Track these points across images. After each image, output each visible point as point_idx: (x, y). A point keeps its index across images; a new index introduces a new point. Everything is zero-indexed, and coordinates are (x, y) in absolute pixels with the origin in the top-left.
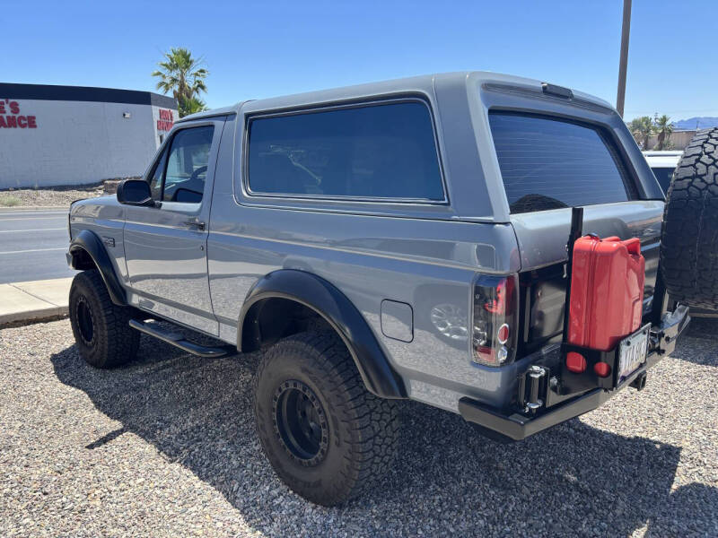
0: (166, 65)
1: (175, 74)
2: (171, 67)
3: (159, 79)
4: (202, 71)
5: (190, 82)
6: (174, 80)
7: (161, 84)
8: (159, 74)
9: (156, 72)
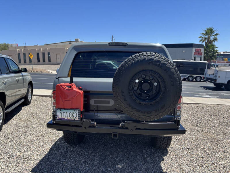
0: (204, 34)
1: (206, 37)
2: (206, 34)
3: (201, 39)
4: (217, 34)
5: (212, 38)
6: (205, 38)
7: (201, 41)
8: (201, 37)
9: (200, 36)
